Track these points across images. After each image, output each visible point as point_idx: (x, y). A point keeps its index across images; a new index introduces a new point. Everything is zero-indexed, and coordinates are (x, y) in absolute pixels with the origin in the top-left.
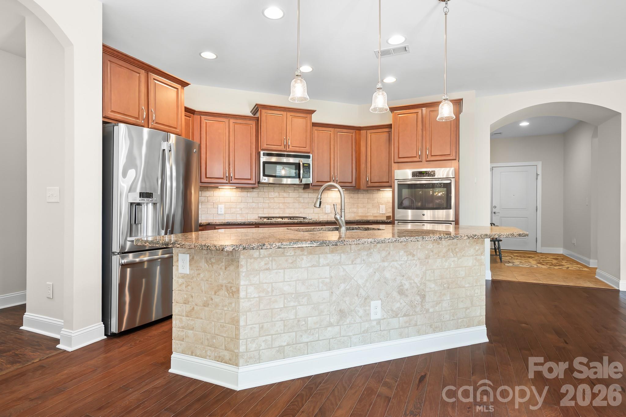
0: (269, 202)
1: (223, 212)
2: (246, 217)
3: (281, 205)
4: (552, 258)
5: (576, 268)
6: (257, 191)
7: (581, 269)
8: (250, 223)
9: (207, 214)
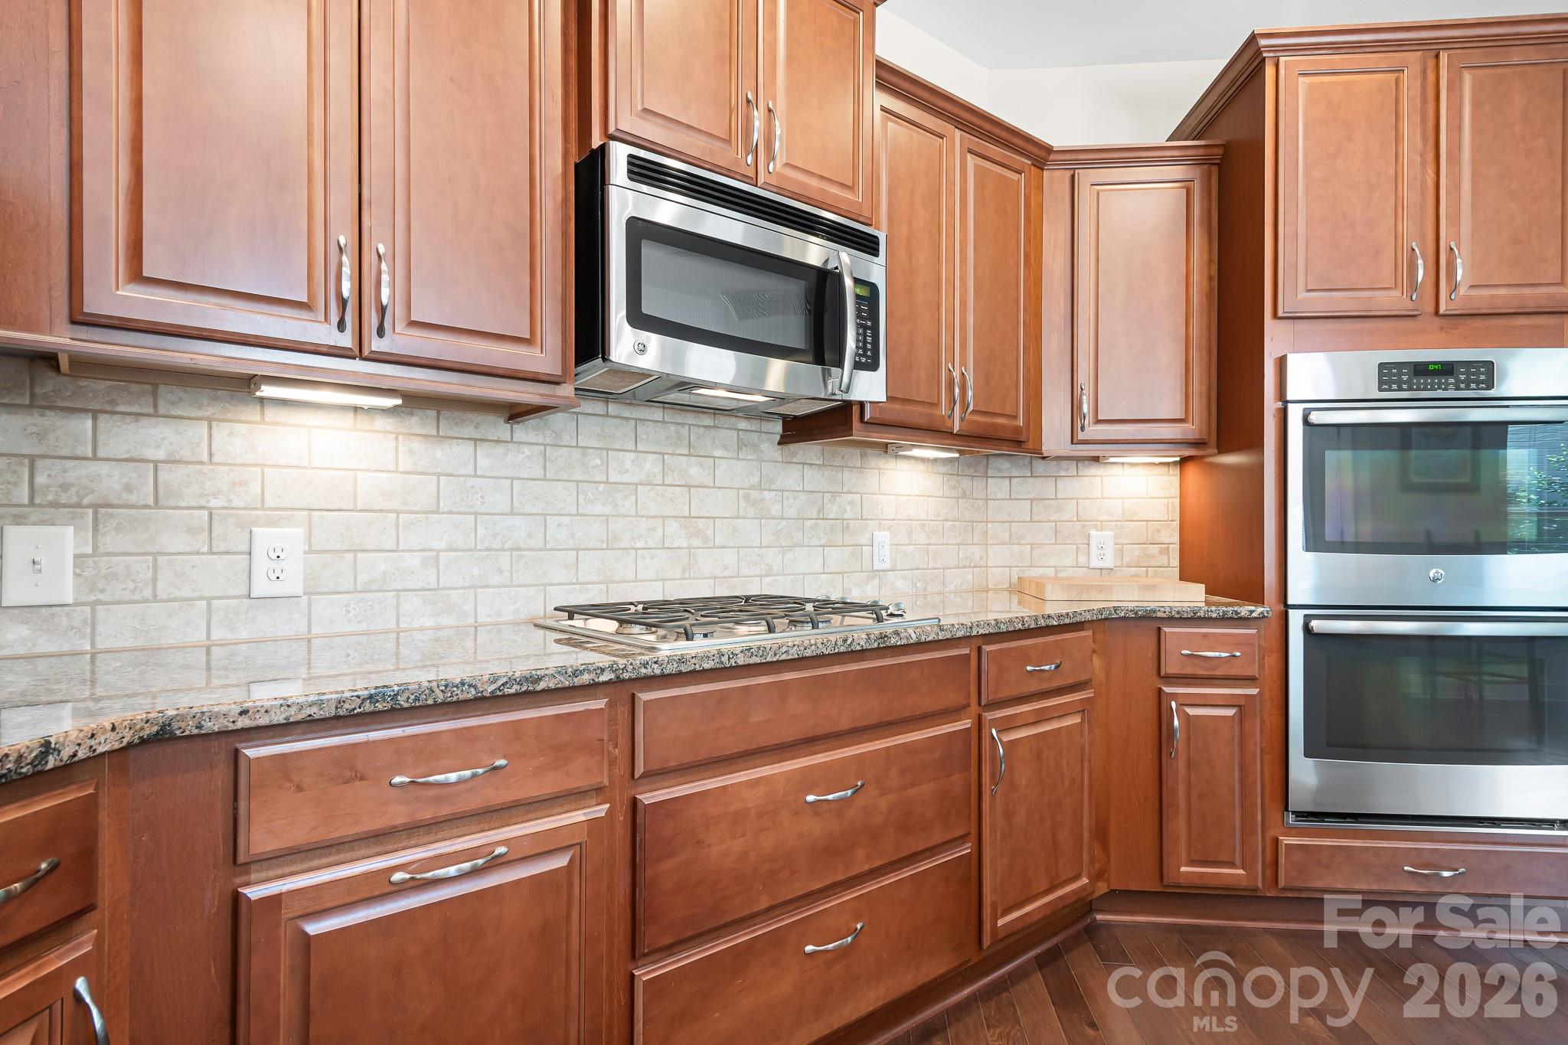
0: (608, 510)
1: (293, 584)
2: (469, 607)
3: (673, 527)
6: (540, 439)
8: (577, 681)
9: (155, 598)
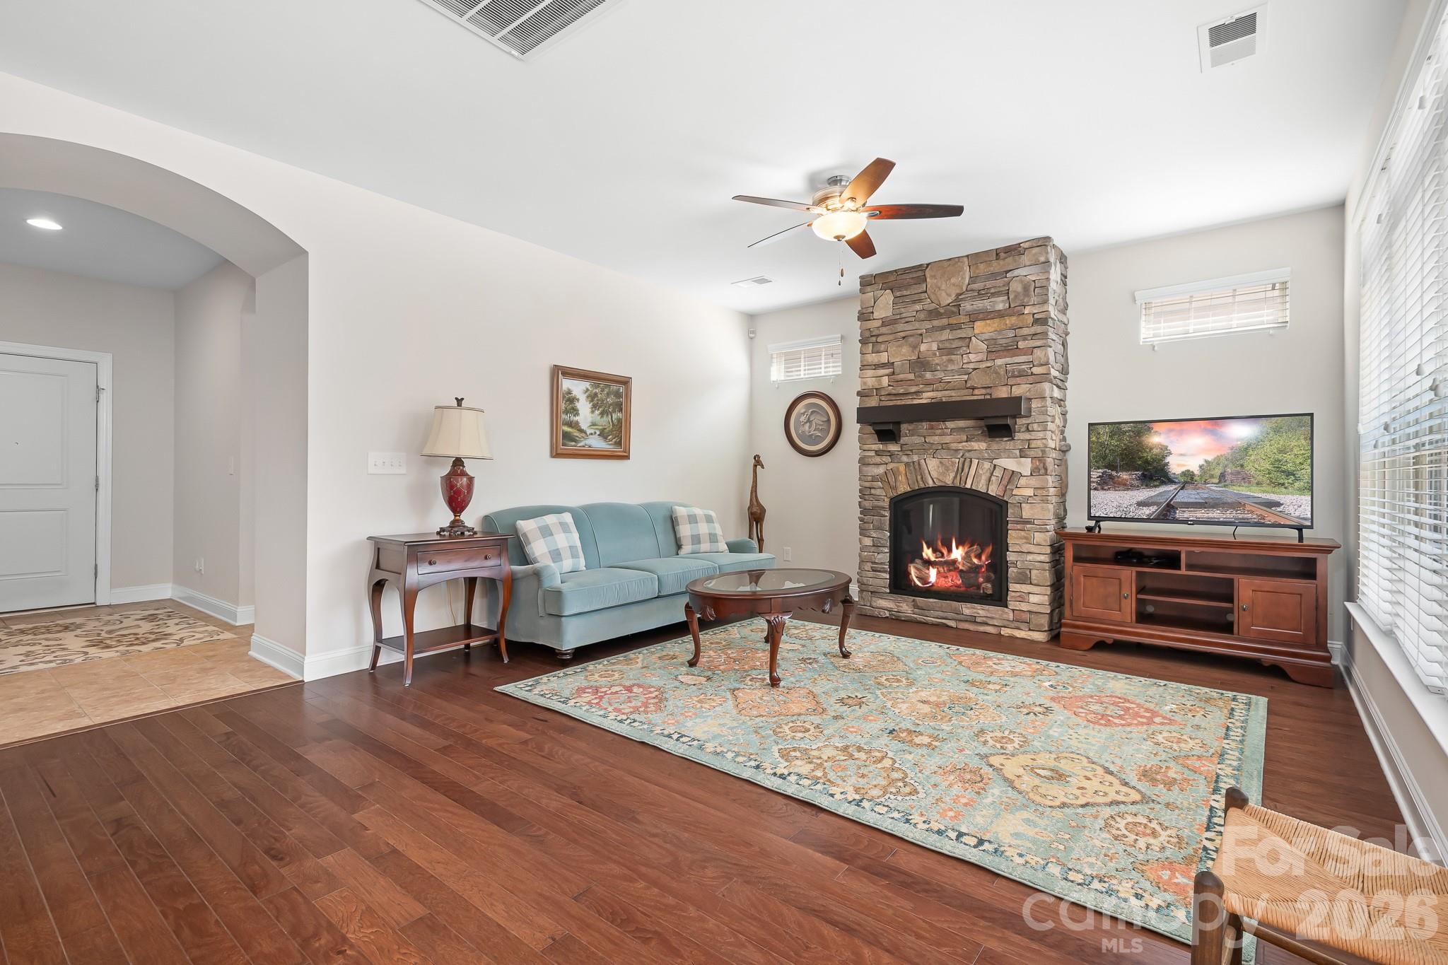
4: (138, 617)
5: (201, 636)
7: (216, 637)
